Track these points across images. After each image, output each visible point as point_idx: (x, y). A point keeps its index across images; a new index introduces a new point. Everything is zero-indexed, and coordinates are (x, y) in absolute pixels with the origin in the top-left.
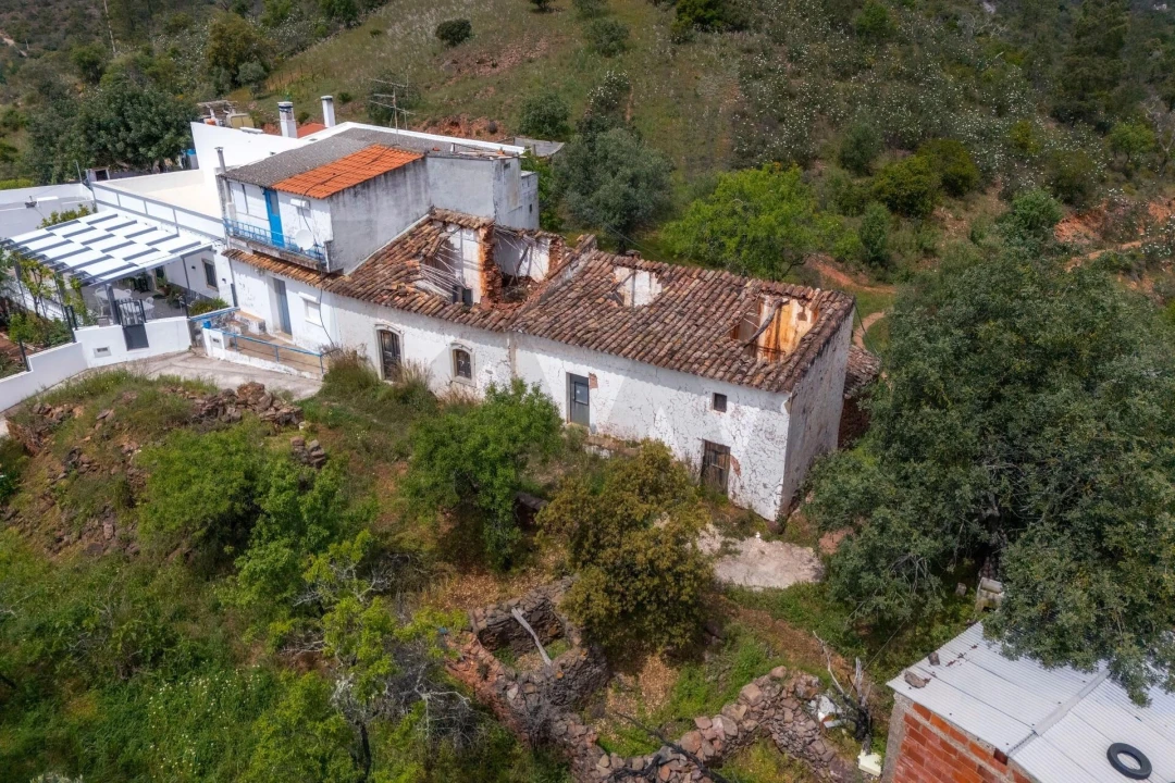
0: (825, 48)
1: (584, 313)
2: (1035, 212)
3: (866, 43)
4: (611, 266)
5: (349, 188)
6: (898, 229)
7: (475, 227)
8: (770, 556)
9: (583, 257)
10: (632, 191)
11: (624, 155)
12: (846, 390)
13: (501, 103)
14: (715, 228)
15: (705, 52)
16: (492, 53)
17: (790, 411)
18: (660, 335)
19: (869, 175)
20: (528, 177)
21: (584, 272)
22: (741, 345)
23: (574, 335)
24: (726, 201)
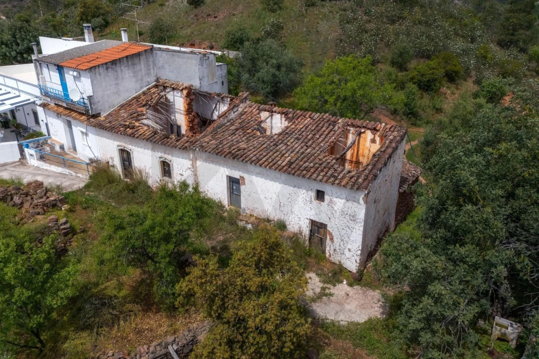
0: (383, 9)
1: (239, 138)
2: (494, 90)
3: (404, 6)
4: (258, 111)
5: (102, 64)
6: (422, 98)
7: (181, 88)
8: (353, 297)
9: (241, 105)
10: (277, 73)
11: (273, 54)
12: (400, 187)
13: (217, 34)
14: (322, 91)
15: (322, 10)
16: (214, 11)
17: (366, 202)
18: (284, 152)
19: (406, 71)
20: (221, 65)
21: (242, 114)
22: (334, 159)
23: (230, 152)
24: (329, 75)
